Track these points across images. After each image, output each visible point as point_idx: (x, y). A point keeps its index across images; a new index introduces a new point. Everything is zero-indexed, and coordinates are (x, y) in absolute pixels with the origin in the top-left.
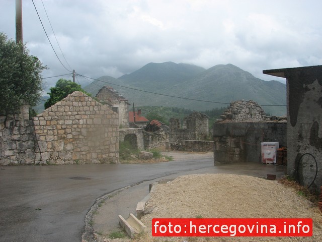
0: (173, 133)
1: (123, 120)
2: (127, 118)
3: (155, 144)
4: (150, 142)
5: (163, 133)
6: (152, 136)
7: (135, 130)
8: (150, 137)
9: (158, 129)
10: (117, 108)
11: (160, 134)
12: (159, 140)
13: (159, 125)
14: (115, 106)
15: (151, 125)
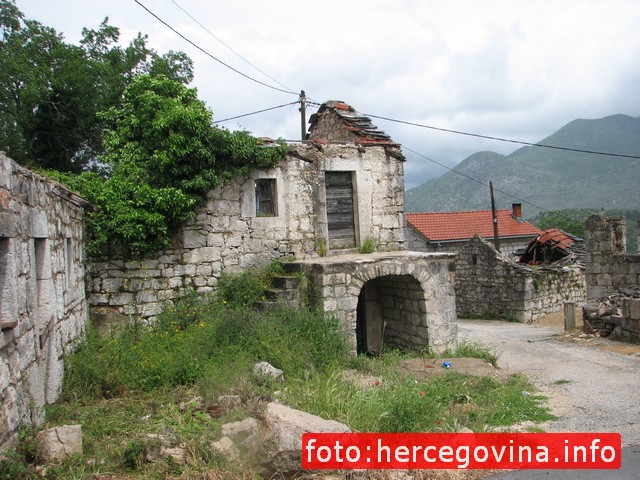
0: (598, 270)
1: (378, 220)
2: (397, 214)
3: (546, 301)
4: (528, 296)
5: (576, 268)
6: (537, 277)
7: (412, 259)
8: (529, 281)
9: (558, 255)
10: (350, 174)
11: (563, 273)
12: (559, 290)
13: (565, 243)
14: (339, 165)
15: (539, 243)
